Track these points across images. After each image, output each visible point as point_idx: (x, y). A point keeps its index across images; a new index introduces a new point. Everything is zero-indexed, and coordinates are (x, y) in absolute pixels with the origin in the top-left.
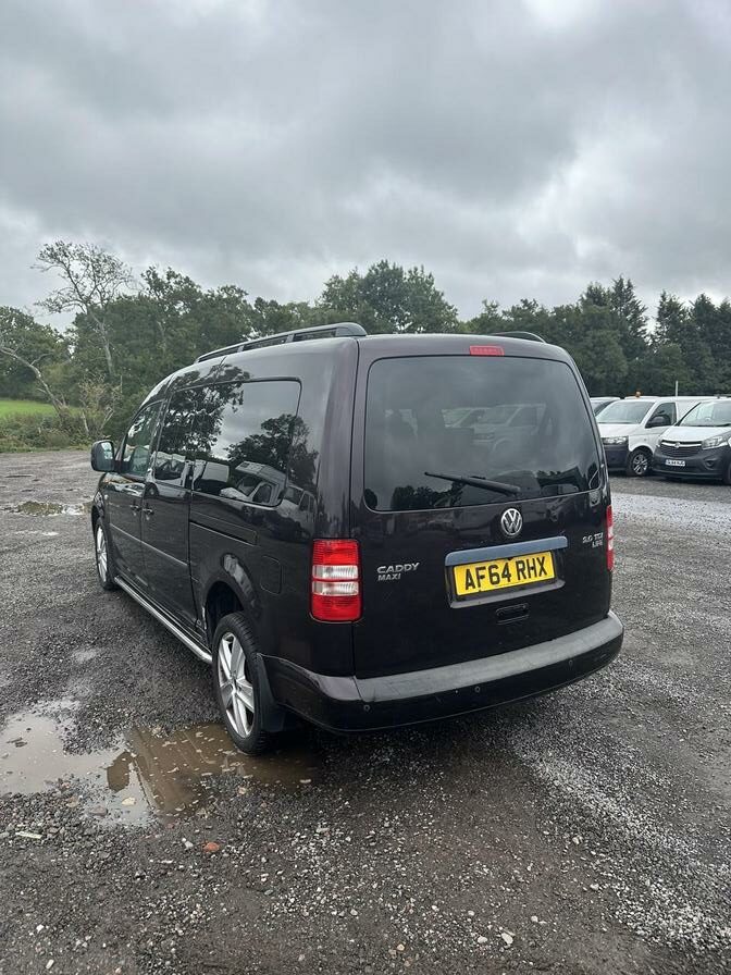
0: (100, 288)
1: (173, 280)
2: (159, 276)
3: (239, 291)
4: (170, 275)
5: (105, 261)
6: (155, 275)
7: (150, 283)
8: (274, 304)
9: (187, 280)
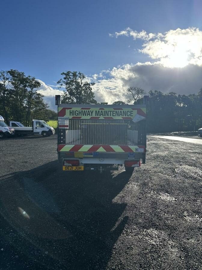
0: (139, 96)
1: (156, 93)
2: (153, 92)
3: (174, 94)
4: (156, 91)
5: (140, 90)
6: (152, 92)
7: (150, 94)
8: (184, 96)
9: (160, 92)
